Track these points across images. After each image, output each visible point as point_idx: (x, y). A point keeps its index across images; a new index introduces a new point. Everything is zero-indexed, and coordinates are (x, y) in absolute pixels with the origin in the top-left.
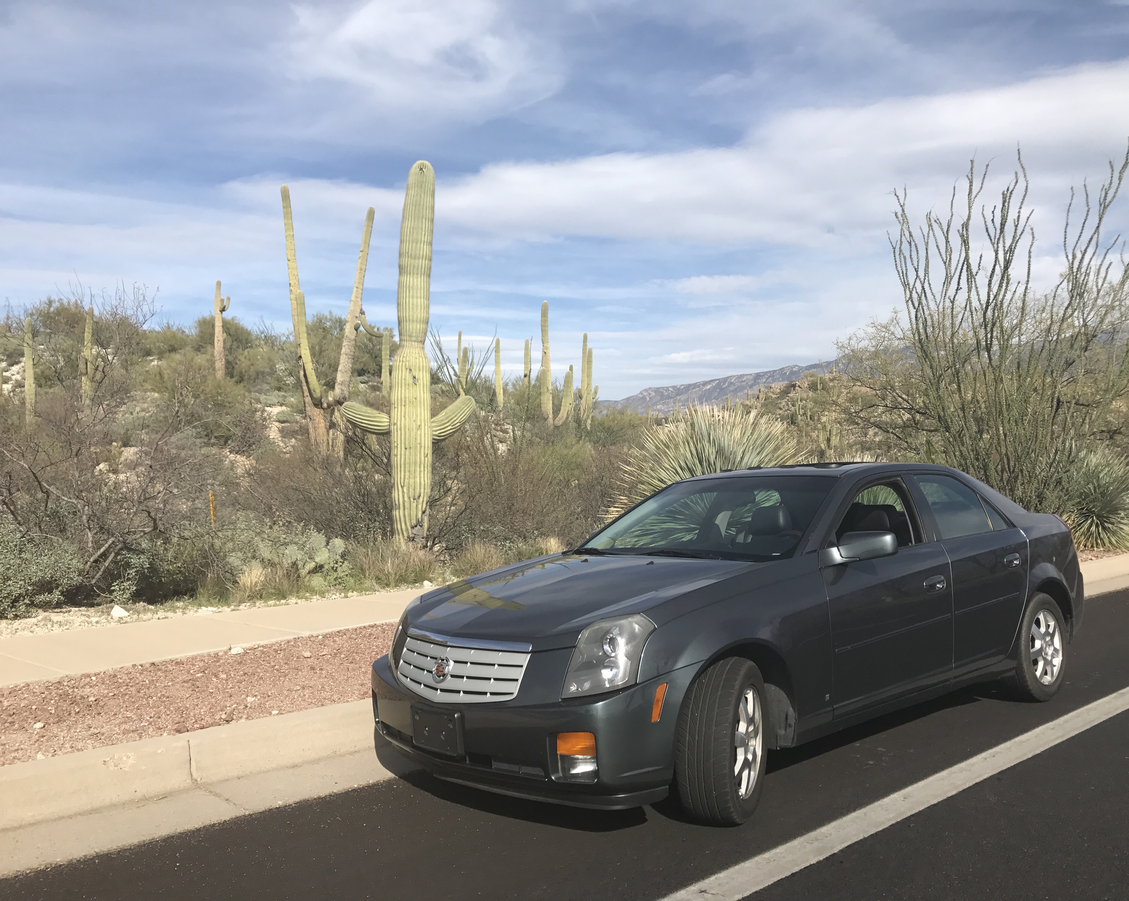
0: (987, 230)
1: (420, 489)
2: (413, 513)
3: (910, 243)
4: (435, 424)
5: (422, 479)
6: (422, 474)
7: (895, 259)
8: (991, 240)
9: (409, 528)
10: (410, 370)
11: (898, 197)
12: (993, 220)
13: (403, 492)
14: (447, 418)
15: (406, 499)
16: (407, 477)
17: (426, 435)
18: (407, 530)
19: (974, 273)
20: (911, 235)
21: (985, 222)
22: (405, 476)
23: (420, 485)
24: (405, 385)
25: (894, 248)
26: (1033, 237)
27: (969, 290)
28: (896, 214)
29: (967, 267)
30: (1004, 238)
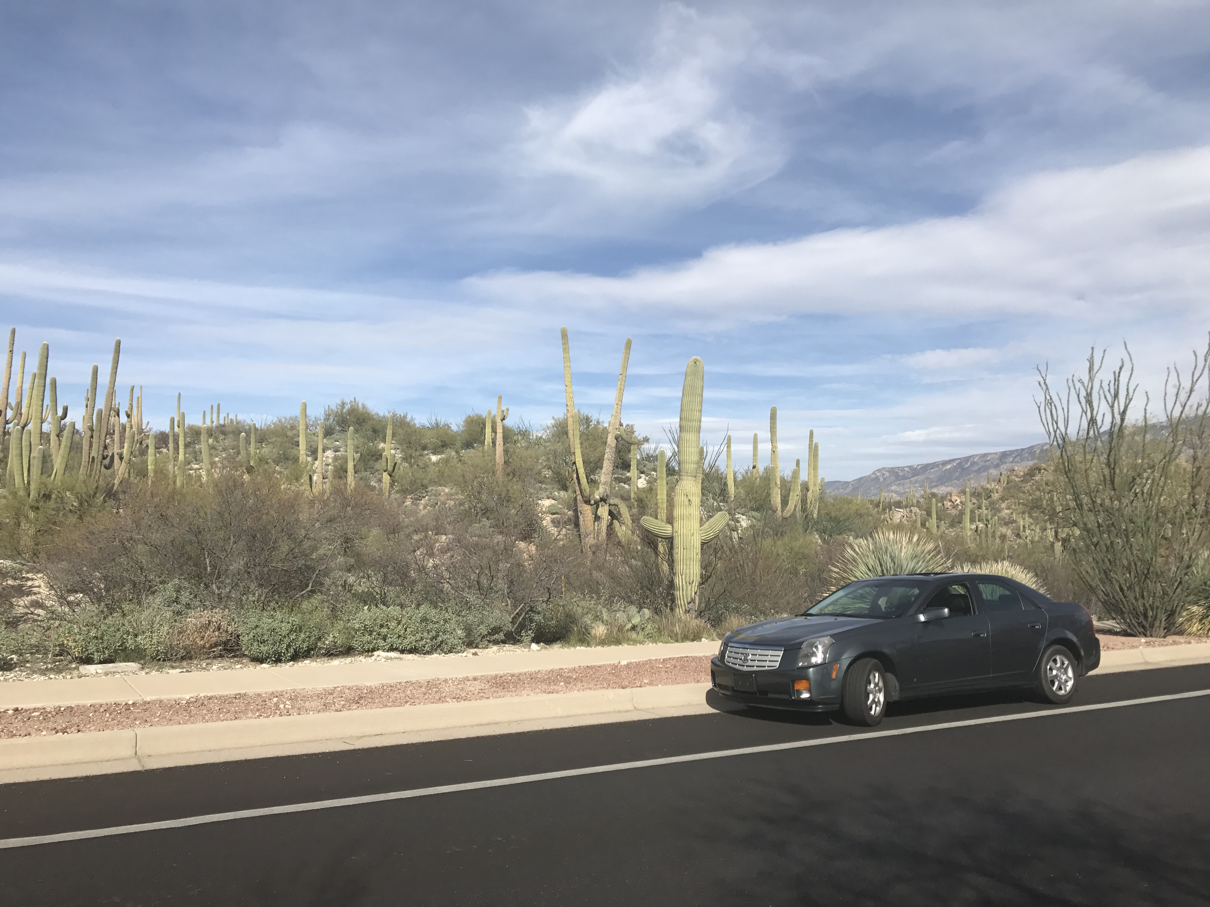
0: (1105, 397)
1: (693, 576)
2: (689, 593)
3: (1051, 404)
4: (702, 532)
5: (695, 570)
6: (695, 566)
7: (1040, 415)
9: (686, 603)
10: (687, 496)
11: (1040, 371)
12: (1109, 390)
13: (682, 579)
14: (710, 527)
15: (684, 583)
16: (684, 568)
17: (697, 539)
18: (685, 605)
19: (1099, 427)
20: (1051, 399)
21: (1104, 391)
22: (683, 567)
23: (694, 574)
24: (683, 505)
25: (1039, 407)
26: (1148, 399)
28: (1039, 383)
29: (1093, 423)
30: (1118, 402)
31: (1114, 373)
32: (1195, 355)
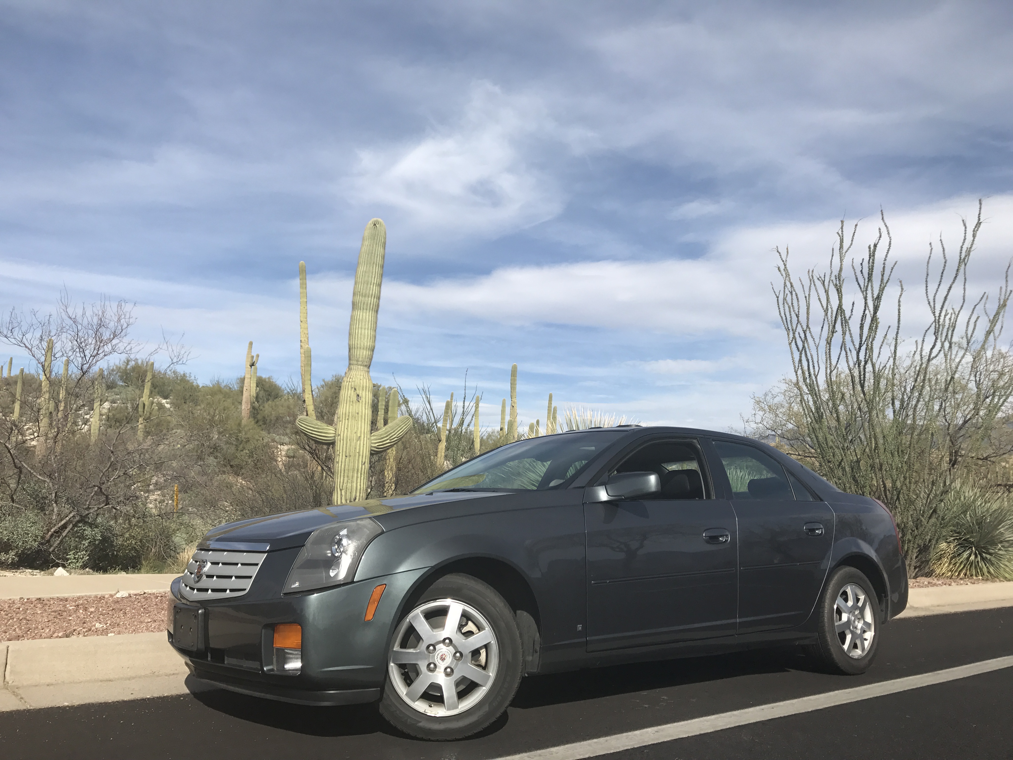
0: (857, 280)
1: (356, 492)
3: (791, 293)
4: (375, 437)
5: (359, 484)
6: (359, 479)
7: (779, 307)
8: (861, 288)
10: (355, 389)
11: (780, 253)
12: (861, 271)
13: (341, 494)
14: (386, 433)
16: (345, 481)
17: (365, 446)
19: (847, 318)
20: (792, 286)
21: (855, 273)
23: (356, 489)
24: (350, 401)
25: (778, 297)
26: (902, 289)
27: (844, 333)
28: (779, 268)
29: (841, 313)
30: (872, 286)
31: (869, 247)
32: (965, 225)
